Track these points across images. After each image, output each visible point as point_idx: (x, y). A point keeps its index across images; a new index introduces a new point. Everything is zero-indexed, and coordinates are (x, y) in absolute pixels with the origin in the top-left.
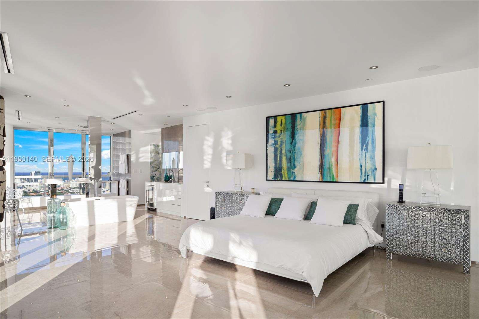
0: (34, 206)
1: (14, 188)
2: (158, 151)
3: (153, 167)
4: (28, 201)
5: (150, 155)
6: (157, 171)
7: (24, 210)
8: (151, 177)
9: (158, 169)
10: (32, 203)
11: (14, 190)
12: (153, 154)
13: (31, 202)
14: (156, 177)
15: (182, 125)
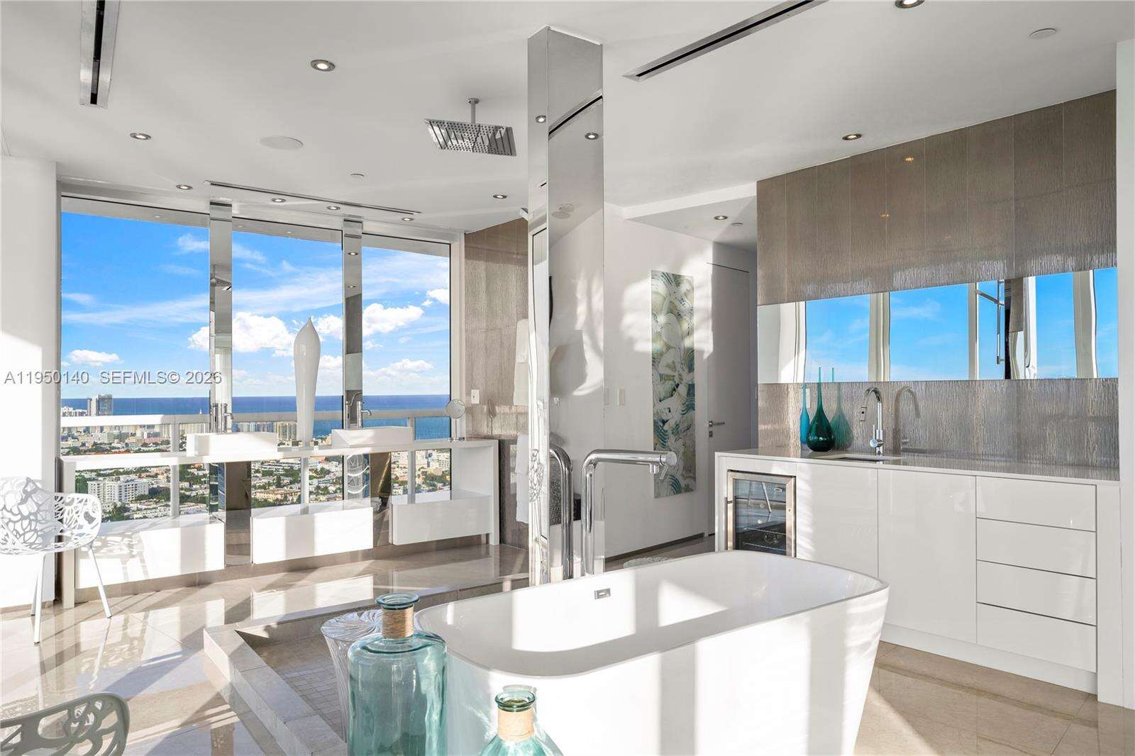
0: (152, 576)
1: (60, 488)
2: (677, 303)
3: (661, 376)
4: (126, 551)
5: (649, 320)
6: (676, 394)
7: (108, 597)
8: (654, 421)
9: (677, 386)
10: (142, 561)
11: (60, 495)
12: (662, 319)
13: (140, 554)
14: (672, 423)
15: (1112, 93)
